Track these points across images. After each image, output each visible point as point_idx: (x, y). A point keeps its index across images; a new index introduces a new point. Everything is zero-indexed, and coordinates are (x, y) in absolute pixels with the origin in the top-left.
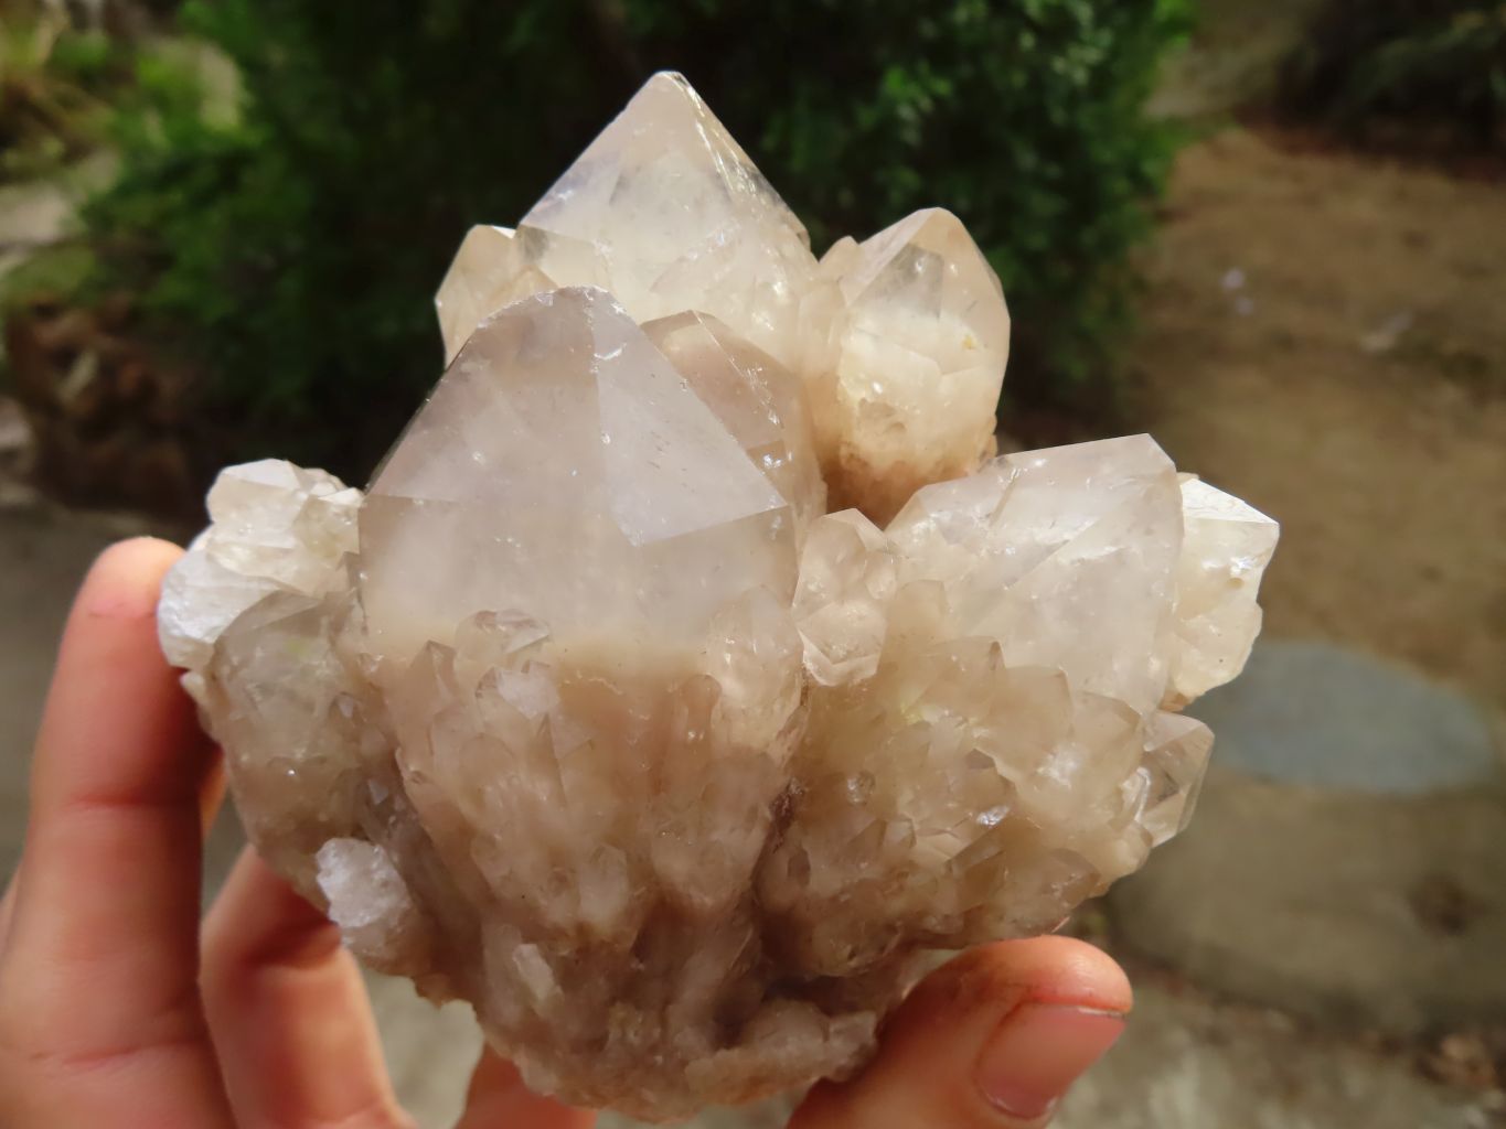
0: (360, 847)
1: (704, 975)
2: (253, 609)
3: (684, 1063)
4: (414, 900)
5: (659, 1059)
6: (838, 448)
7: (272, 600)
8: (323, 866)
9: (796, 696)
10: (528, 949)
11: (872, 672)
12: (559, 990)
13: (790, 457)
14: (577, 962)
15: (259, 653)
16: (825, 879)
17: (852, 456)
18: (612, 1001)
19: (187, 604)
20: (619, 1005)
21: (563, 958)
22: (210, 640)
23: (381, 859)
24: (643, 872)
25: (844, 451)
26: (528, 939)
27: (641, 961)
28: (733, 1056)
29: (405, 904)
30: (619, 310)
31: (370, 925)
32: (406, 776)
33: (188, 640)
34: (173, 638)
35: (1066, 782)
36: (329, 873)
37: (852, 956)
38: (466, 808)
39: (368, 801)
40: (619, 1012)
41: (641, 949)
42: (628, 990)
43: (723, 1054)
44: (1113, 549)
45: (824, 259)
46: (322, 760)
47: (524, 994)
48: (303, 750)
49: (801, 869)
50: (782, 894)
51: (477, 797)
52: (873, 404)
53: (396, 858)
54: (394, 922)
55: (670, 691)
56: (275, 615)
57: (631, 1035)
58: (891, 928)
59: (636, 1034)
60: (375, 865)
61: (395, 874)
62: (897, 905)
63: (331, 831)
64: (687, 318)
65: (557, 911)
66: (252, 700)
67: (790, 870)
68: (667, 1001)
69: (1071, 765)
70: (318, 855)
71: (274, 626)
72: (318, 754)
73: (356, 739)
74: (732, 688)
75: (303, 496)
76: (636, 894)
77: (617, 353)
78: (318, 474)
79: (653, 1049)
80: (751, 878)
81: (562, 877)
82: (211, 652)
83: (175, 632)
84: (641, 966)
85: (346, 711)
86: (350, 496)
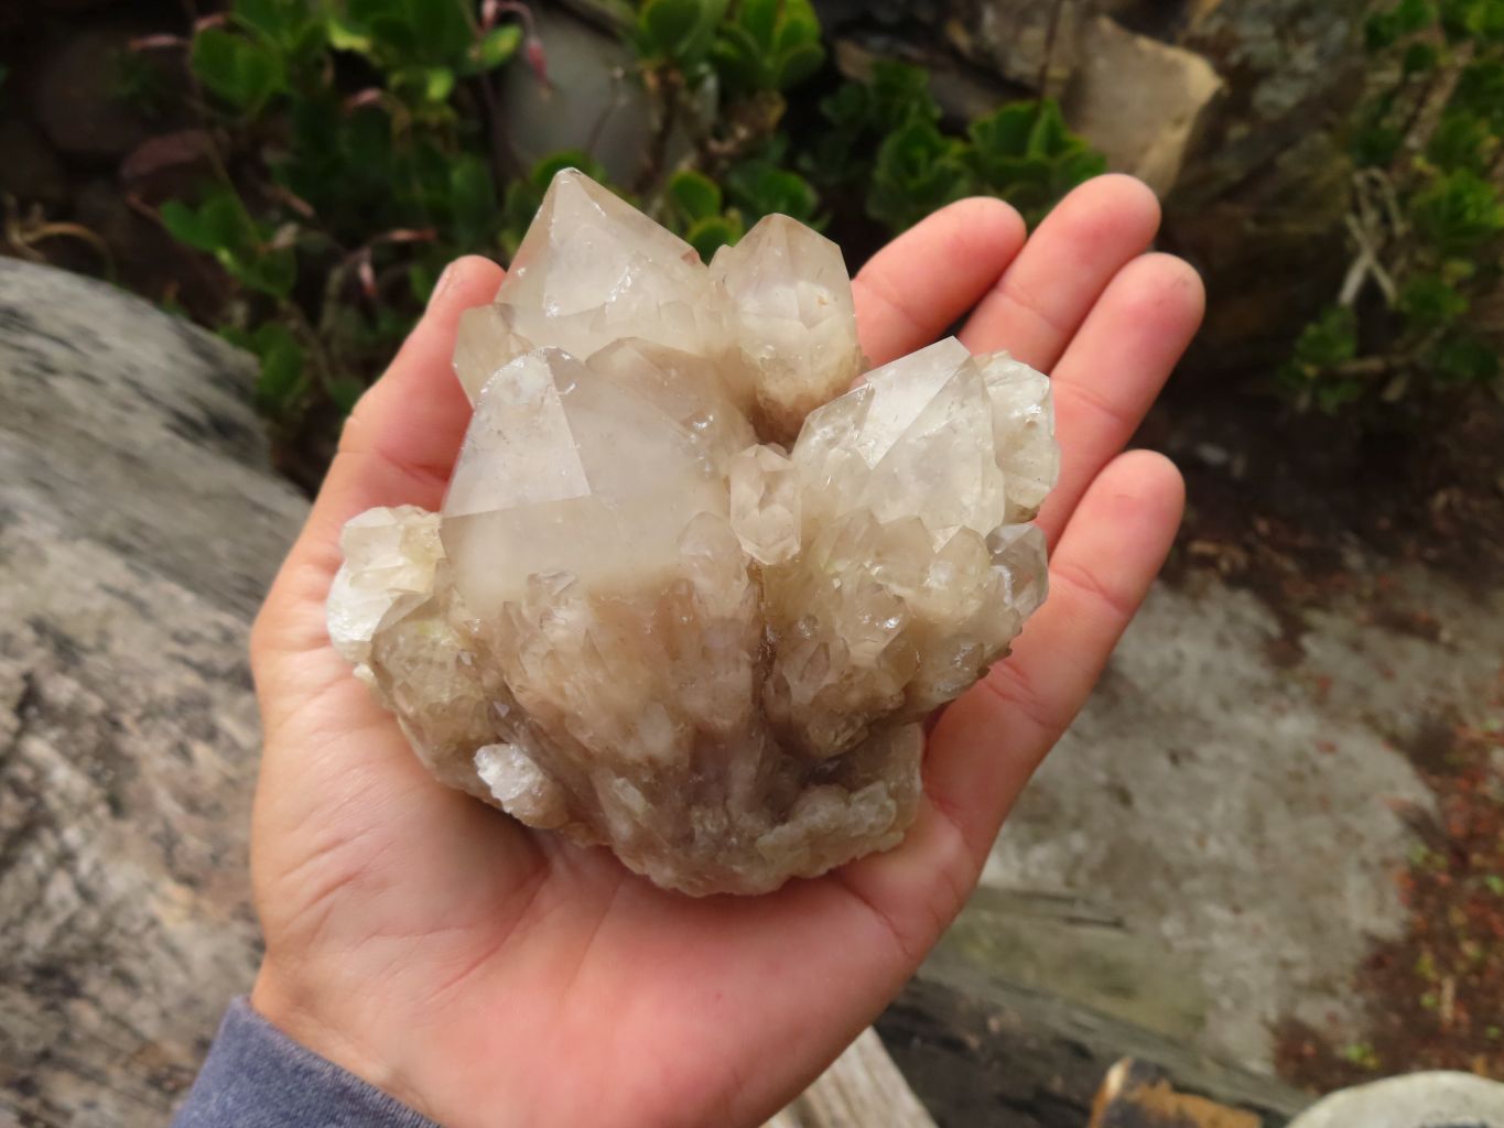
0: (500, 748)
1: (743, 773)
2: (389, 612)
3: (753, 840)
4: (545, 774)
5: (734, 840)
6: (755, 396)
7: (400, 602)
8: (480, 765)
9: (745, 578)
10: (620, 782)
11: (796, 549)
12: (650, 805)
13: (711, 418)
14: (657, 784)
15: (401, 640)
16: (802, 691)
17: (766, 399)
18: (689, 806)
19: (346, 619)
20: (694, 807)
21: (645, 783)
22: (368, 638)
23: (516, 753)
24: (677, 714)
25: (760, 398)
26: (620, 774)
27: (700, 775)
28: (785, 830)
29: (540, 778)
30: (567, 357)
31: (520, 796)
32: (513, 690)
33: (352, 643)
34: (342, 644)
35: (942, 588)
36: (485, 769)
37: (836, 737)
38: (556, 700)
39: (497, 717)
40: (696, 813)
41: (696, 767)
42: (696, 797)
43: (779, 829)
44: (947, 422)
45: (711, 265)
46: (461, 698)
47: (629, 812)
48: (447, 695)
49: (783, 689)
50: (779, 709)
51: (561, 692)
52: (770, 360)
53: (525, 750)
54: (535, 791)
55: (663, 594)
56: (405, 612)
57: (709, 827)
58: (856, 712)
59: (712, 826)
60: (514, 757)
61: (528, 761)
62: (855, 697)
63: (480, 743)
64: (619, 344)
65: (632, 752)
66: (406, 671)
67: (776, 691)
68: (726, 798)
69: (943, 577)
70: (475, 759)
71: (405, 619)
72: (458, 694)
73: (479, 679)
74: (703, 583)
75: (402, 527)
76: (678, 729)
77: (572, 387)
78: (406, 508)
79: (727, 833)
80: (753, 702)
81: (628, 729)
82: (370, 647)
83: (344, 640)
84: (700, 778)
85: (467, 661)
86: (434, 519)
